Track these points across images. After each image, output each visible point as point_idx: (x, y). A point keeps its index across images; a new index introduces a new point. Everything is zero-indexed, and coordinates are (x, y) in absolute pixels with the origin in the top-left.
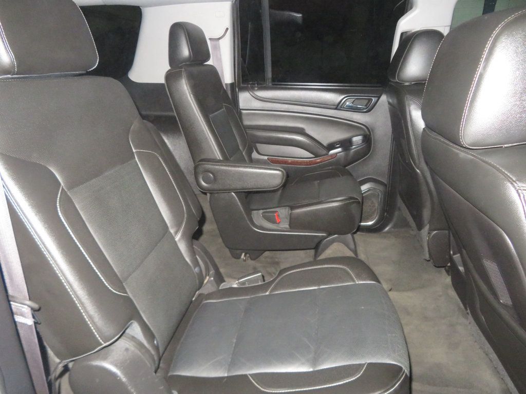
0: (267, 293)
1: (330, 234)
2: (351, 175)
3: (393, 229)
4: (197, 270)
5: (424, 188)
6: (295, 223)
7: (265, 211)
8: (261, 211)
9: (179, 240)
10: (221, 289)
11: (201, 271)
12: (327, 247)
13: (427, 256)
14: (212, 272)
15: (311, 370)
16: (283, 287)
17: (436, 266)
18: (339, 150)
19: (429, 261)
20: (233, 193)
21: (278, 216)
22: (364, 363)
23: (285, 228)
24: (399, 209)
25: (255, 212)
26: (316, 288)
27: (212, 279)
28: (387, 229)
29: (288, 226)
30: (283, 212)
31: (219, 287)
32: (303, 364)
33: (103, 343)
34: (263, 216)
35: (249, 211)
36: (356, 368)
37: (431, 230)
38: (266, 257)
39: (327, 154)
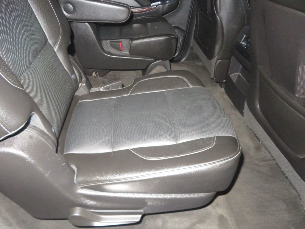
0: (128, 95)
1: (156, 60)
2: (166, 21)
3: (185, 61)
4: (73, 76)
5: (219, 30)
6: (133, 51)
7: (111, 41)
8: (109, 41)
9: (58, 50)
10: (92, 93)
11: (76, 78)
12: (153, 68)
13: (212, 76)
14: (84, 79)
15: (175, 143)
16: (140, 90)
17: (216, 82)
18: (159, 3)
19: (213, 79)
20: (87, 23)
21: (122, 45)
22: (213, 136)
23: (126, 54)
24: (192, 48)
25: (104, 41)
26: (164, 91)
27: (84, 84)
28: (183, 60)
29: (128, 53)
30: (125, 42)
31: (89, 90)
32: (169, 140)
33: (8, 132)
34: (110, 45)
35: (99, 40)
36: (210, 140)
37: (218, 59)
38: (110, 75)
39: (150, 5)
